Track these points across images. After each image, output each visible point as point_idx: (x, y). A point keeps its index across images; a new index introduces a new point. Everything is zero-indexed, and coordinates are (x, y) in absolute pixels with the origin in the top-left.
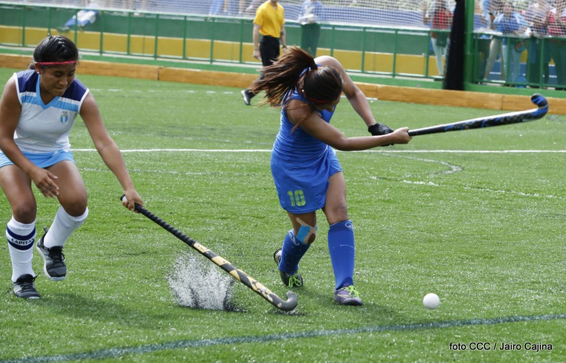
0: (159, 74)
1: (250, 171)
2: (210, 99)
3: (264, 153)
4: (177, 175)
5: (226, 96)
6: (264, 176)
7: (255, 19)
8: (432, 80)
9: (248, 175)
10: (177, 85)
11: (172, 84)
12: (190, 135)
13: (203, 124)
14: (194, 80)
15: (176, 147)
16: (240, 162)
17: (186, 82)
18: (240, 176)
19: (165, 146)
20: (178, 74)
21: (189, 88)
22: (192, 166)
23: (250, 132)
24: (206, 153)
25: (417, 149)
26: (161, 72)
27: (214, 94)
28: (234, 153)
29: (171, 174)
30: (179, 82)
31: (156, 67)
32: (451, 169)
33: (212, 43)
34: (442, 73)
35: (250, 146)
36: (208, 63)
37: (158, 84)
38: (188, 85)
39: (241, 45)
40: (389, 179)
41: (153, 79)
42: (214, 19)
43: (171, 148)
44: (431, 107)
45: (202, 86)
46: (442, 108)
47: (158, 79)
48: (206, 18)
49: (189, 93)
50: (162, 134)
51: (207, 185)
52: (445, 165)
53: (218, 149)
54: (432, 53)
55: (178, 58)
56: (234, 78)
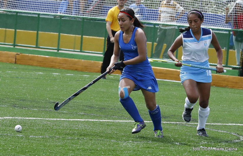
0: (16, 59)
1: (81, 135)
2: (55, 79)
3: (93, 122)
4: (22, 138)
5: (68, 77)
6: (91, 140)
7: (106, 18)
8: (231, 69)
9: (78, 139)
10: (30, 67)
11: (26, 67)
12: (36, 107)
13: (48, 99)
14: (44, 64)
15: (24, 116)
16: (73, 128)
17: (37, 66)
18: (72, 139)
19: (15, 115)
20: (31, 59)
21: (40, 70)
22: (35, 131)
23: (83, 106)
24: (48, 120)
25: (214, 122)
26: (18, 57)
27: (59, 75)
28: (69, 121)
29: (18, 137)
30: (32, 65)
31: (15, 53)
32: (239, 139)
33: (59, 35)
34: (239, 64)
35: (82, 116)
36: (56, 51)
37: (15, 66)
38: (38, 68)
39: (82, 38)
40: (189, 145)
41: (11, 63)
42: (61, 17)
43: (20, 116)
44: (228, 90)
45: (49, 69)
46: (237, 91)
47: (15, 63)
48: (55, 16)
49: (39, 74)
50: (14, 106)
51: (45, 146)
52: (235, 136)
53: (57, 118)
54: (232, 47)
55: (32, 47)
56: (75, 63)
